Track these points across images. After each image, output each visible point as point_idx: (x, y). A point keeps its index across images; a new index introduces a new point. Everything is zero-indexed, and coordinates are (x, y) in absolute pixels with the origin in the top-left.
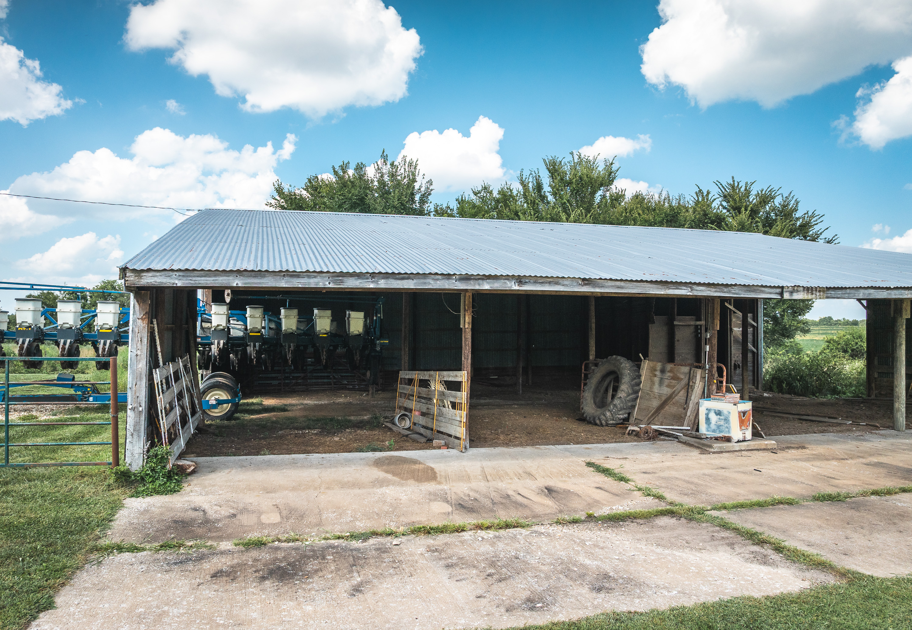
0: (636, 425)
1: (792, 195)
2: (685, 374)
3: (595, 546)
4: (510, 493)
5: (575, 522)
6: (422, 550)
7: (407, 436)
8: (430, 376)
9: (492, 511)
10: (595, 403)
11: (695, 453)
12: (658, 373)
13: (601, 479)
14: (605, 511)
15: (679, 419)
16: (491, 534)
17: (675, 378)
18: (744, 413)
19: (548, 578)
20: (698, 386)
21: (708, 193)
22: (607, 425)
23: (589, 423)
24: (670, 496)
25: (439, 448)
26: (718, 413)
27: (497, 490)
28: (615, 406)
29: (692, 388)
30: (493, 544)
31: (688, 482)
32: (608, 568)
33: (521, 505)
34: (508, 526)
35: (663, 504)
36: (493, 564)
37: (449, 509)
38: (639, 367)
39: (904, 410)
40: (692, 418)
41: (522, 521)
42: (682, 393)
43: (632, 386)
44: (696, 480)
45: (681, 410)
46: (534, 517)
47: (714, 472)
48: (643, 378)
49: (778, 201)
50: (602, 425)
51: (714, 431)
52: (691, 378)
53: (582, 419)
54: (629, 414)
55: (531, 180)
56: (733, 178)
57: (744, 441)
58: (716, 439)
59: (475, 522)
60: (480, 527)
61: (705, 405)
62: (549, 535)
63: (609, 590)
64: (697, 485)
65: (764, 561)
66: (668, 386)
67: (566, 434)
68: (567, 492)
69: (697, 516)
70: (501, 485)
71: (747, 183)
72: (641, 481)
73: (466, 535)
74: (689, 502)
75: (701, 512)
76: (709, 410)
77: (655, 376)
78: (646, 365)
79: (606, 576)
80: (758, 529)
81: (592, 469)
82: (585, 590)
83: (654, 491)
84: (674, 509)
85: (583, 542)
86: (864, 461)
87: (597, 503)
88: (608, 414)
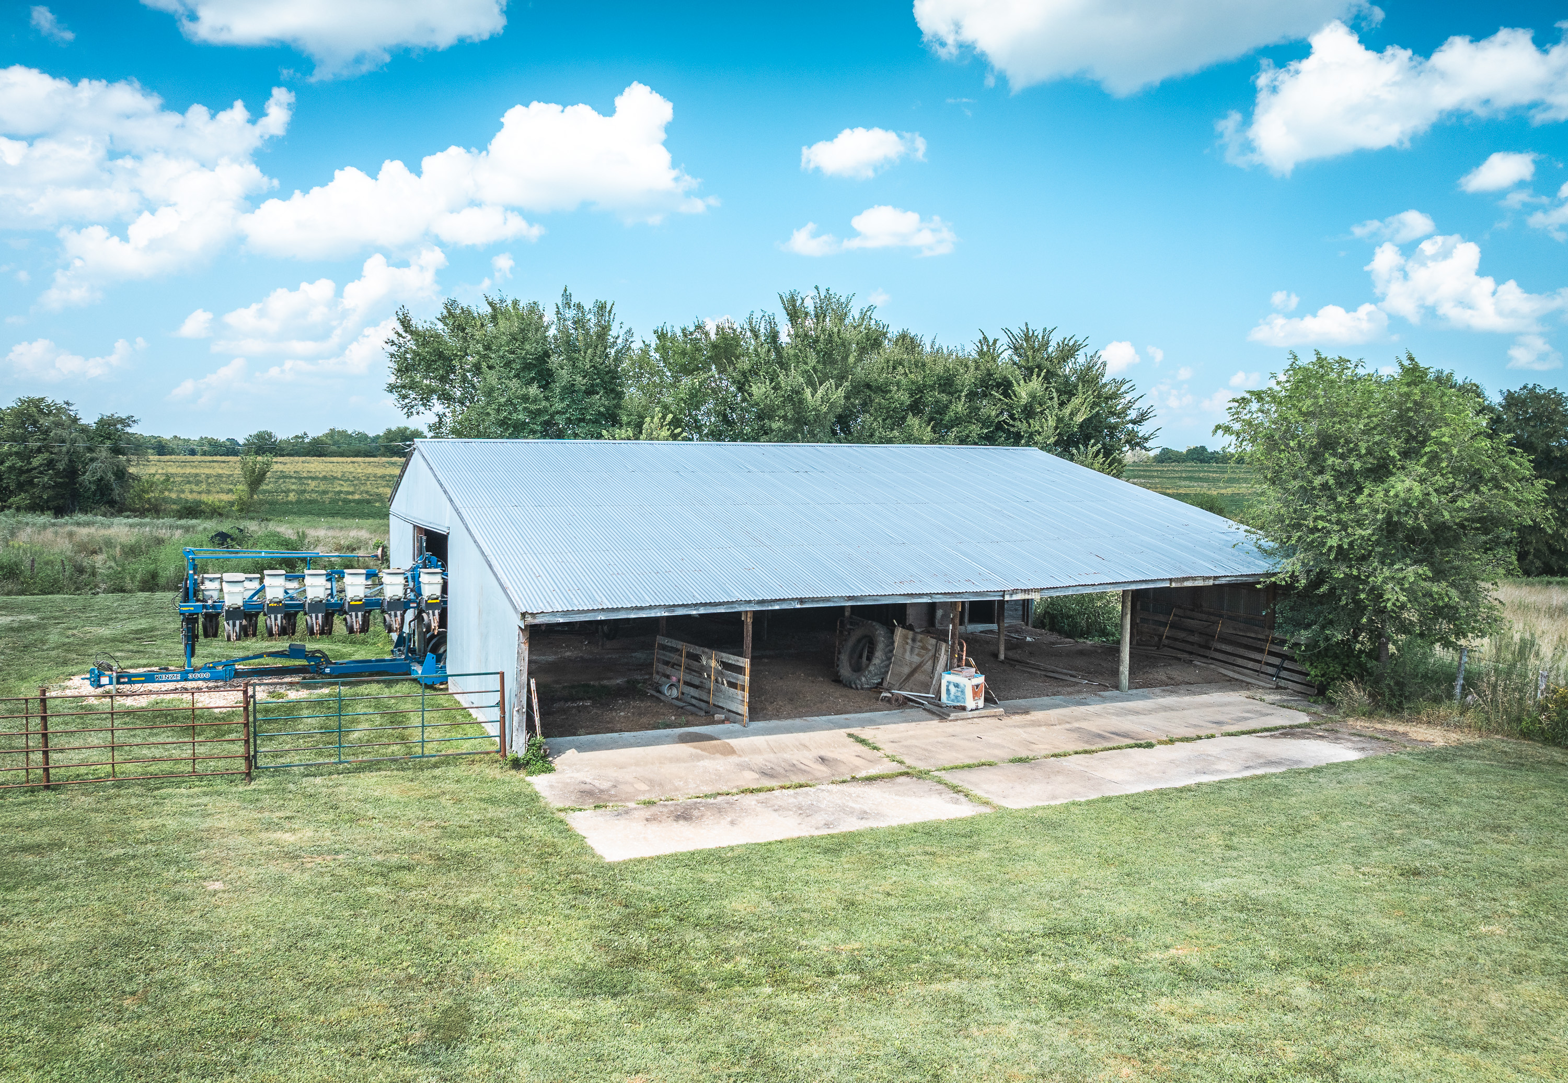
0: (888, 690)
1: (1098, 355)
2: (932, 645)
3: (858, 796)
4: (795, 762)
5: (844, 782)
6: (754, 803)
7: (682, 708)
8: (703, 652)
9: (786, 776)
10: (850, 665)
11: (935, 723)
12: (909, 641)
13: (860, 748)
14: (863, 774)
15: (926, 687)
16: (791, 791)
17: (924, 648)
18: (977, 686)
19: (833, 814)
20: (943, 659)
21: (995, 341)
22: (862, 689)
23: (845, 686)
24: (909, 761)
25: (723, 722)
26: (957, 686)
27: (785, 760)
28: (870, 672)
29: (938, 659)
30: (795, 798)
31: (924, 750)
32: (866, 808)
33: (805, 771)
34: (801, 786)
35: (903, 767)
36: (800, 808)
37: (757, 776)
38: (893, 632)
39: (1127, 673)
40: (937, 687)
41: (810, 783)
42: (930, 662)
43: (886, 654)
44: (930, 748)
45: (928, 678)
46: (816, 779)
47: (946, 739)
48: (896, 645)
49: (1081, 358)
50: (857, 689)
51: (953, 701)
52: (937, 650)
53: (837, 680)
54: (882, 679)
55: (763, 325)
56: (1026, 324)
57: (977, 709)
58: (954, 707)
59: (780, 784)
60: (782, 787)
61: (947, 678)
62: (828, 791)
63: (867, 819)
64: (930, 751)
65: (956, 802)
66: (918, 655)
67: (825, 701)
68: (835, 760)
69: (924, 776)
70: (786, 756)
71: (1045, 330)
72: (888, 749)
73: (776, 793)
74: (922, 766)
75: (927, 772)
76: (949, 682)
77: (907, 643)
78: (899, 632)
79: (865, 812)
80: (960, 784)
81: (852, 739)
82: (854, 819)
83: (898, 758)
84: (910, 771)
85: (850, 795)
86: (1068, 726)
87: (857, 768)
88: (863, 679)
